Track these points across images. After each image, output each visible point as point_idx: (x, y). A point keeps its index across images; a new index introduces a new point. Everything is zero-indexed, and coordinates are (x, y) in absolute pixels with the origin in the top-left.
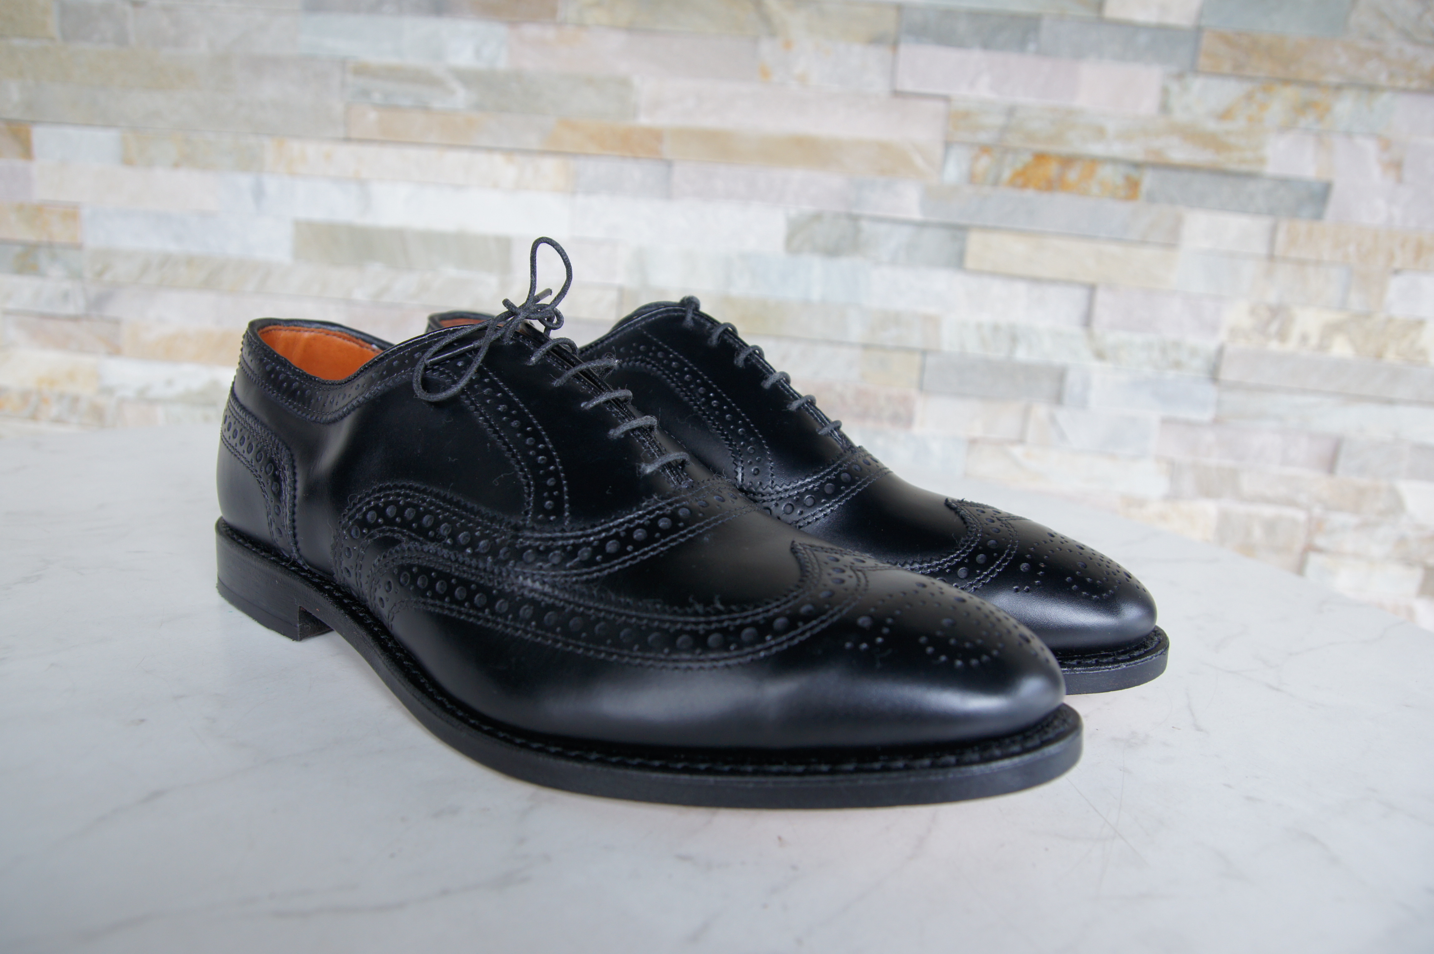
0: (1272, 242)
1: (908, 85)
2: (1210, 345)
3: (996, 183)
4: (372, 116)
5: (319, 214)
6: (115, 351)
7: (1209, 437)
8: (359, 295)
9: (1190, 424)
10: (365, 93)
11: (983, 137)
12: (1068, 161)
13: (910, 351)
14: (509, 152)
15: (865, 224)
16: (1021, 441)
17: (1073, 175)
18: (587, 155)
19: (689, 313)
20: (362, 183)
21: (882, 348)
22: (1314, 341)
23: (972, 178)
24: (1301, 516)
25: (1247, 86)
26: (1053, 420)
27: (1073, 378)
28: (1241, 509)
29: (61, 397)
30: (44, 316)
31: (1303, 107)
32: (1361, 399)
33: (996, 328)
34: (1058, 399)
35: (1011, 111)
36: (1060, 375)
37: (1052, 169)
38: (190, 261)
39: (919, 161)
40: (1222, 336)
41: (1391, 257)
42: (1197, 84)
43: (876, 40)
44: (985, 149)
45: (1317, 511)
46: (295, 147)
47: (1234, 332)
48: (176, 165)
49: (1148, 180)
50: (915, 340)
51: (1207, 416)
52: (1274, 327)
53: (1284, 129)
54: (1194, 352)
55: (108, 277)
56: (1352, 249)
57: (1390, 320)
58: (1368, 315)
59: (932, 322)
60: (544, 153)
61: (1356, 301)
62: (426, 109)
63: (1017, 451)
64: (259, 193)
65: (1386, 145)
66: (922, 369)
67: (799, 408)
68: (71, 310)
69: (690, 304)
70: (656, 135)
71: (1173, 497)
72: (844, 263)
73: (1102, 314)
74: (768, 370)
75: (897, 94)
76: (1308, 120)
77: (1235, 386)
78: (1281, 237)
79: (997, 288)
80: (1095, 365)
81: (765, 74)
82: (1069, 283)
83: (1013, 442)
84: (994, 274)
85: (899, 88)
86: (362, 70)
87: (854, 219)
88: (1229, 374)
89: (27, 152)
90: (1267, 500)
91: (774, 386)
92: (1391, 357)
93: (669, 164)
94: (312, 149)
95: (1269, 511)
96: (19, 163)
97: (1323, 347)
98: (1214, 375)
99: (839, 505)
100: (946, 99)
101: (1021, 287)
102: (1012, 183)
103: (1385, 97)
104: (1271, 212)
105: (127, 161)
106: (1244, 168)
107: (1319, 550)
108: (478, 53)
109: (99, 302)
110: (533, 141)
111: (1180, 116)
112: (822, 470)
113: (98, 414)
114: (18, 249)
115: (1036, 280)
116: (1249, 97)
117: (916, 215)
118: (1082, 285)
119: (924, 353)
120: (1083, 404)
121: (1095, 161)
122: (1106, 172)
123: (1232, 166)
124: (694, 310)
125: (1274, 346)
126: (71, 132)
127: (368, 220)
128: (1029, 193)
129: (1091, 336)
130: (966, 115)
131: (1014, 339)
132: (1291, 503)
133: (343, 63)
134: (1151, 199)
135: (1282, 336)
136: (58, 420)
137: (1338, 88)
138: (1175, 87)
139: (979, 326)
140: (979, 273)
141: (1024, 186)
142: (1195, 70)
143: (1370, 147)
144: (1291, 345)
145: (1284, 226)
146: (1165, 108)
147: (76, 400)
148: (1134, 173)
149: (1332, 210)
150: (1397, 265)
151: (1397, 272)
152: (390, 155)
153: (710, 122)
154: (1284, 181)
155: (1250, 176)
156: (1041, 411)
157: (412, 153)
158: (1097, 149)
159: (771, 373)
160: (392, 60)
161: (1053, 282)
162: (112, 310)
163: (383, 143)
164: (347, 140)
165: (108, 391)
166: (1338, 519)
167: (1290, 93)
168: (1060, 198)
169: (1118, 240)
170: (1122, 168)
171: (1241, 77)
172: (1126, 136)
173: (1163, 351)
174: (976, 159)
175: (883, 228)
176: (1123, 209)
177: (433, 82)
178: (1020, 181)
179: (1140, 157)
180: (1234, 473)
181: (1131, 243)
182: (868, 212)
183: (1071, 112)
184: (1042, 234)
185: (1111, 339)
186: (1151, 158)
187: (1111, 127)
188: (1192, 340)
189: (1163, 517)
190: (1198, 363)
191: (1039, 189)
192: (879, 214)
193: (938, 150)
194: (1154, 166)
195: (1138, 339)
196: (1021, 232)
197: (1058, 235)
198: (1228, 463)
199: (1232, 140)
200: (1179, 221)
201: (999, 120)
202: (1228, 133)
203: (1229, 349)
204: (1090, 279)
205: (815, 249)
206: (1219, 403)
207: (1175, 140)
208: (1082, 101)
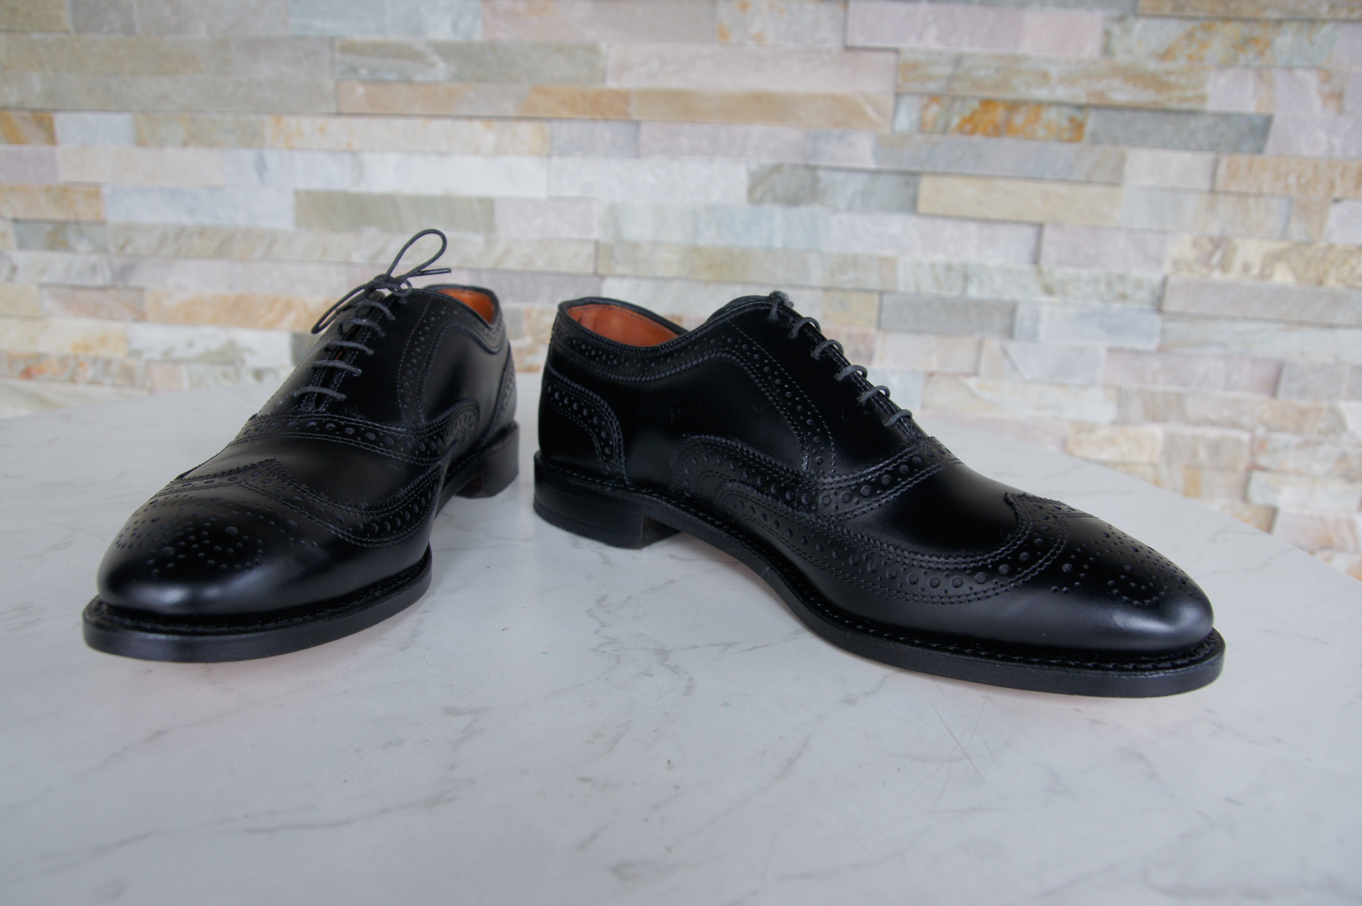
0: (1214, 176)
1: (858, 39)
2: (1157, 278)
3: (945, 131)
4: (361, 90)
5: (317, 185)
6: (141, 317)
7: (1155, 364)
8: (357, 257)
9: (1136, 353)
10: (353, 70)
11: (932, 87)
12: (1014, 106)
13: (869, 291)
14: (488, 119)
15: (821, 173)
16: (976, 374)
17: (1019, 119)
18: (560, 119)
19: (774, 307)
20: (354, 153)
21: (842, 290)
22: (1255, 271)
23: (922, 127)
24: (1245, 437)
25: (1189, 25)
26: (1005, 352)
27: (1022, 312)
28: (1187, 431)
29: (95, 360)
30: (75, 288)
31: (1245, 43)
32: (1302, 324)
33: (949, 268)
34: (1010, 333)
35: (958, 60)
36: (1011, 310)
37: (999, 114)
38: (203, 232)
39: (871, 112)
40: (1167, 268)
41: (1332, 186)
42: (1138, 26)
44: (934, 98)
45: (1261, 432)
46: (292, 121)
47: (1176, 264)
48: (185, 144)
49: (1092, 121)
50: (873, 281)
51: (1152, 345)
52: (1216, 258)
53: (1224, 66)
54: (1139, 285)
55: (129, 250)
56: (1292, 180)
57: (1331, 247)
58: (1309, 244)
59: (889, 263)
60: (520, 119)
61: (1297, 231)
62: (409, 82)
63: (972, 382)
64: (261, 167)
65: (1327, 76)
66: (880, 308)
67: (868, 400)
68: (99, 281)
69: (777, 298)
70: (624, 97)
71: (1121, 421)
72: (804, 210)
73: (1050, 252)
74: (843, 363)
75: (848, 48)
76: (1249, 56)
77: (1178, 316)
78: (1222, 171)
79: (949, 229)
80: (1045, 299)
81: (724, 35)
82: (1017, 222)
83: (967, 375)
84: (945, 217)
85: (850, 43)
86: (349, 48)
87: (814, 169)
88: (1172, 305)
89: (51, 138)
90: (1212, 423)
91: (848, 378)
92: (1331, 282)
93: (637, 124)
94: (307, 124)
95: (1213, 433)
96: (45, 148)
97: (1263, 276)
98: (1158, 306)
99: (894, 496)
100: (896, 51)
101: (972, 228)
102: (961, 130)
103: (1326, 29)
104: (1213, 147)
105: (141, 143)
106: (1185, 106)
107: (1263, 469)
108: (455, 26)
109: (124, 272)
110: (509, 108)
111: (1121, 58)
112: (881, 462)
113: (129, 375)
114: (49, 227)
115: (987, 221)
116: (1190, 36)
117: (870, 164)
118: (1030, 224)
119: (882, 293)
120: (1033, 336)
121: (1040, 105)
122: (1051, 115)
123: (1173, 105)
124: (779, 305)
125: (1216, 275)
126: (88, 116)
127: (361, 188)
128: (977, 139)
129: (1039, 272)
130: (915, 66)
131: (966, 278)
132: (1236, 425)
133: (331, 41)
134: (1095, 140)
135: (1225, 266)
136: (94, 382)
137: (1279, 22)
138: (1116, 30)
139: (933, 266)
140: (932, 216)
141: (972, 132)
142: (1136, 13)
143: (1311, 79)
144: (1234, 275)
145: (1224, 161)
146: (1107, 51)
147: (108, 362)
148: (1079, 116)
149: (1271, 144)
150: (1336, 194)
151: (1336, 201)
152: (378, 126)
153: (674, 83)
154: (1225, 117)
155: (1191, 113)
156: (993, 344)
157: (399, 123)
158: (1041, 93)
159: (846, 366)
160: (377, 38)
161: (1003, 222)
162: (136, 280)
163: (372, 116)
164: (339, 114)
165: (136, 353)
166: (1281, 438)
167: (1230, 30)
168: (1007, 142)
169: (1064, 181)
170: (1066, 111)
171: (1181, 18)
172: (1069, 80)
173: (1109, 284)
174: (925, 107)
175: (839, 177)
176: (1068, 150)
177: (415, 56)
178: (968, 127)
179: (1083, 100)
180: (1179, 397)
181: (1076, 182)
182: (824, 163)
183: (1015, 59)
184: (990, 177)
185: (1059, 274)
186: (1094, 101)
187: (1054, 72)
188: (1136, 273)
189: (1111, 441)
190: (1143, 295)
191: (986, 134)
192: (835, 164)
193: (890, 101)
194: (1097, 107)
195: (1085, 273)
196: (970, 176)
197: (1006, 178)
198: (1174, 388)
199: (1172, 79)
200: (1122, 159)
201: (947, 70)
202: (1168, 73)
203: (1172, 280)
204: (1037, 219)
205: (776, 200)
206: (1163, 332)
207: (1116, 82)
208: (1026, 48)
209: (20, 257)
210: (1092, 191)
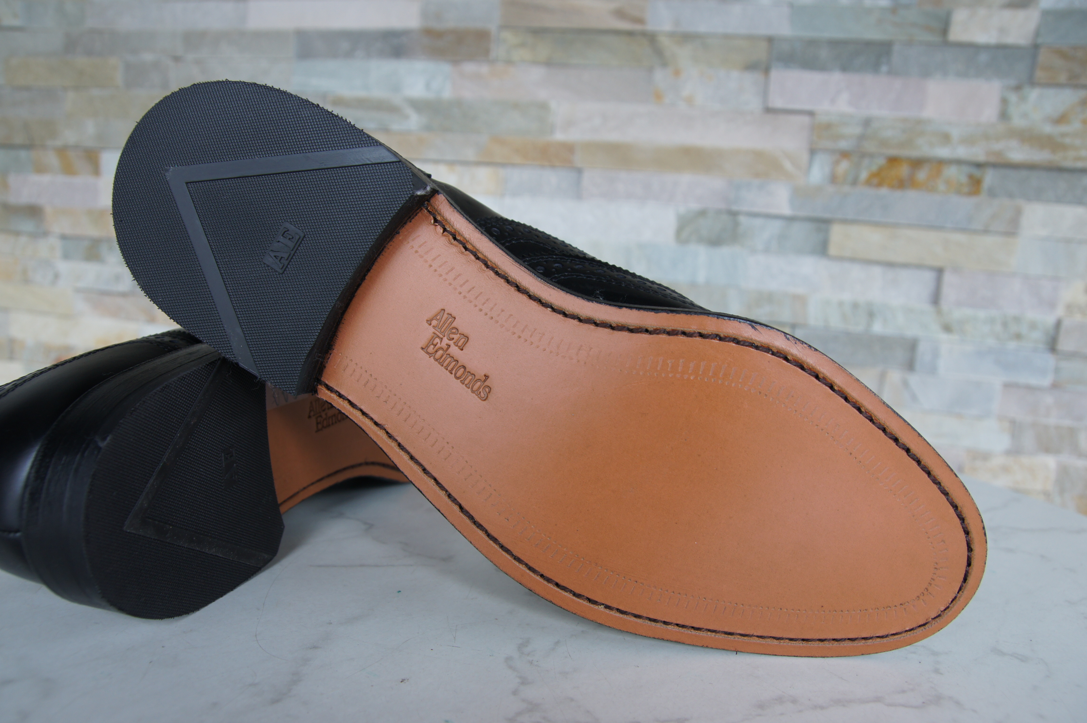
1: (777, 102)
2: (1050, 319)
3: (855, 182)
7: (1049, 399)
9: (1030, 388)
11: (843, 145)
12: (917, 163)
14: (452, 164)
15: (742, 219)
17: (922, 175)
18: (513, 165)
23: (833, 179)
25: (1082, 94)
26: (905, 384)
27: (923, 348)
33: (855, 306)
34: (910, 366)
35: (867, 122)
36: (912, 346)
37: (904, 170)
39: (788, 165)
40: (1060, 312)
42: (1034, 94)
43: (751, 67)
44: (845, 154)
47: (1070, 308)
49: (989, 177)
50: (786, 315)
51: (1046, 381)
54: (1033, 326)
59: (800, 300)
60: (478, 164)
62: (387, 130)
68: (119, 288)
70: (569, 148)
71: (1015, 451)
72: (725, 251)
73: (949, 293)
75: (769, 110)
77: (1072, 356)
79: (856, 271)
80: (943, 336)
81: (658, 96)
82: (919, 267)
84: (853, 260)
85: (771, 105)
86: (337, 101)
87: (734, 214)
88: (1065, 344)
89: (97, 170)
93: (579, 171)
96: (92, 179)
98: (1052, 345)
100: (811, 114)
101: (877, 271)
102: (868, 183)
106: (1078, 165)
108: (428, 86)
110: (470, 154)
111: (1018, 122)
115: (890, 265)
116: (1083, 103)
117: (786, 211)
118: (931, 268)
119: (793, 326)
120: (932, 370)
121: (941, 163)
122: (952, 172)
123: (1068, 164)
128: (884, 191)
129: (939, 312)
130: (828, 126)
131: (871, 315)
133: (323, 95)
134: (992, 194)
138: (1013, 98)
139: (841, 304)
140: (840, 259)
141: (880, 185)
142: (1032, 82)
146: (1004, 115)
148: (977, 173)
153: (613, 136)
155: (1084, 171)
156: (896, 374)
158: (943, 152)
160: (361, 94)
161: (905, 266)
168: (911, 194)
169: (963, 230)
170: (966, 169)
171: (1076, 87)
172: (969, 141)
173: (1005, 324)
174: (837, 163)
175: (758, 222)
176: (967, 203)
177: (391, 109)
178: (875, 181)
179: (981, 158)
180: (1072, 432)
181: (975, 232)
182: (745, 208)
183: (919, 122)
184: (895, 225)
185: (957, 314)
186: (992, 159)
187: (955, 133)
188: (1032, 315)
189: (1006, 469)
190: (1037, 335)
191: (892, 187)
192: (756, 209)
193: (805, 156)
194: (995, 165)
195: (982, 314)
196: (877, 224)
197: (910, 226)
198: (1067, 422)
199: (1067, 141)
200: (1018, 212)
201: (857, 130)
202: (1064, 135)
203: (1067, 323)
204: (937, 263)
205: (700, 240)
206: (1057, 370)
207: (1014, 143)
208: (929, 112)
209: (63, 266)
210: (989, 241)
